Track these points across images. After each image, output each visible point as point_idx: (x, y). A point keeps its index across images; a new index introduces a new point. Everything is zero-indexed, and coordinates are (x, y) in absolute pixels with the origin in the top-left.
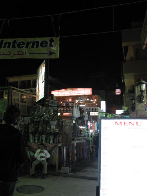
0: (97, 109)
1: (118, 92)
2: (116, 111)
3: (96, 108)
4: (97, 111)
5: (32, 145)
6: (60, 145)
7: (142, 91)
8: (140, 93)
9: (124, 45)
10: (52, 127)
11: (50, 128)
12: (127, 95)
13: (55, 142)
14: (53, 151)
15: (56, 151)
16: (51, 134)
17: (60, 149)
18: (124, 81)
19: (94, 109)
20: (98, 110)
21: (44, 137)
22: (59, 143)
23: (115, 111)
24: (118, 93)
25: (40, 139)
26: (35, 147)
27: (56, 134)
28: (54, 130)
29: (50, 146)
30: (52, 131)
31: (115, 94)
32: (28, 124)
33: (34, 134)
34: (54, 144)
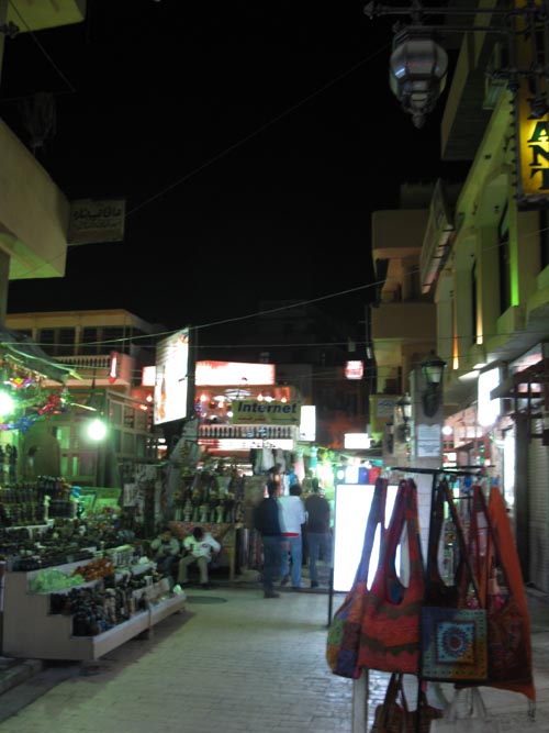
0: (289, 429)
1: (354, 369)
2: (346, 435)
3: (286, 427)
4: (289, 438)
5: (179, 526)
6: (239, 526)
7: (406, 419)
8: (402, 422)
9: (377, 254)
10: (221, 489)
11: (217, 490)
12: (381, 400)
13: (228, 520)
14: (225, 539)
15: (230, 538)
16: (218, 502)
17: (239, 534)
18: (373, 354)
19: (279, 429)
20: (292, 435)
21: (203, 508)
22: (236, 522)
23: (344, 437)
24: (355, 373)
25: (196, 514)
26: (186, 532)
27: (229, 505)
28: (226, 496)
29: (219, 528)
30: (221, 497)
31: (344, 376)
32: (153, 482)
33: (181, 503)
34: (225, 526)
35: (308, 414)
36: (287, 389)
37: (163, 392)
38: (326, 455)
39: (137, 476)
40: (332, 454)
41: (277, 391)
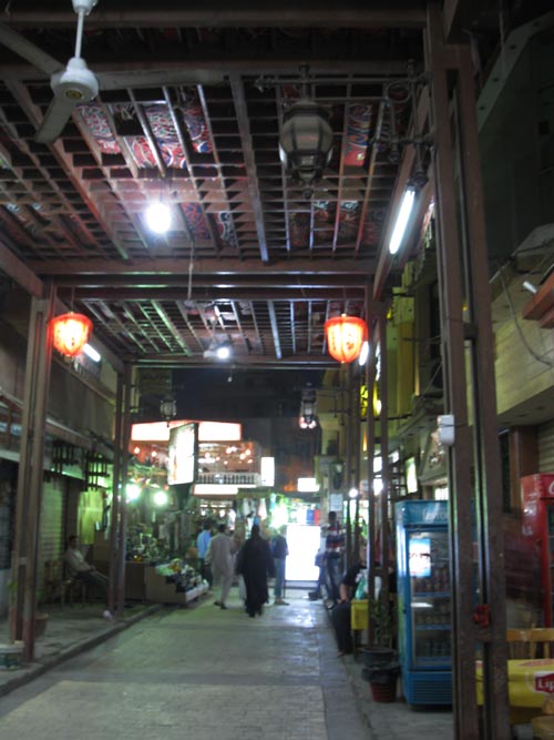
0: (252, 477)
2: (299, 480)
3: (251, 475)
20: (255, 480)
23: (297, 482)
35: (268, 465)
36: (250, 444)
37: (175, 463)
38: (282, 500)
39: (165, 520)
40: (287, 500)
41: (243, 445)
